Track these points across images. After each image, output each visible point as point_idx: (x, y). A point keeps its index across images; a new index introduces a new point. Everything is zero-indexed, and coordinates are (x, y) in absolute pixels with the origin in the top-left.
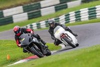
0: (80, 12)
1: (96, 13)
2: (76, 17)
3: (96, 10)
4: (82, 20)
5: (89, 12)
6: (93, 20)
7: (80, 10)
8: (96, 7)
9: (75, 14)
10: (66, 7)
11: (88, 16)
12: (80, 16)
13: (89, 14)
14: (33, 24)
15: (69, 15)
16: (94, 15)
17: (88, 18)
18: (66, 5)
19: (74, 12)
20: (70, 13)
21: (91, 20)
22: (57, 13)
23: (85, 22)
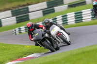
0: (67, 16)
1: (82, 17)
2: (63, 21)
3: (82, 14)
4: (68, 23)
5: (75, 16)
6: (79, 23)
7: (67, 14)
8: (82, 11)
9: (62, 18)
10: (53, 11)
11: (75, 19)
12: (67, 20)
13: (76, 18)
14: (21, 27)
15: (56, 18)
16: (80, 19)
17: (74, 22)
18: (54, 9)
19: (61, 16)
20: (57, 17)
21: (78, 24)
22: (44, 17)
23: (72, 26)
